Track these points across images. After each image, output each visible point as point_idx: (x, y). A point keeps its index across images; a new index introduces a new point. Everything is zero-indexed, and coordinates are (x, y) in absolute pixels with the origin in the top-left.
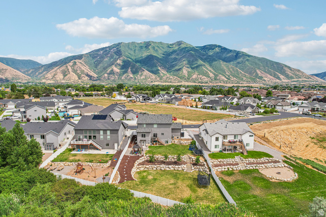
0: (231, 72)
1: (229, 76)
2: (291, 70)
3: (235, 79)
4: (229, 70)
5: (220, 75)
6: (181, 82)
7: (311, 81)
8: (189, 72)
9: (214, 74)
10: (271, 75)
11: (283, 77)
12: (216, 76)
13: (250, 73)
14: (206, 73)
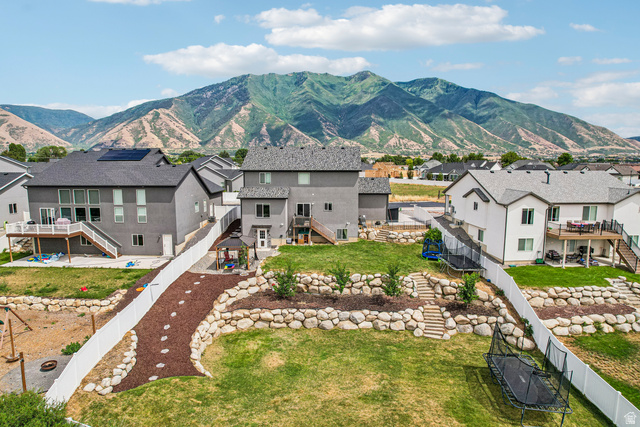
0: (466, 132)
1: (462, 141)
2: (588, 128)
3: (474, 146)
4: (463, 129)
5: (445, 139)
6: (367, 152)
7: (629, 151)
8: (381, 133)
9: (432, 137)
10: (547, 139)
11: (571, 142)
12: (436, 140)
13: (504, 135)
14: (416, 135)
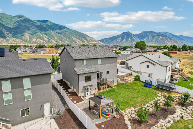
0: (58, 37)
1: (57, 40)
2: (89, 37)
3: (60, 42)
5: (52, 39)
6: (25, 43)
7: (98, 43)
8: (30, 37)
9: (48, 39)
11: (86, 41)
12: (49, 40)
13: (69, 39)
14: (42, 38)
